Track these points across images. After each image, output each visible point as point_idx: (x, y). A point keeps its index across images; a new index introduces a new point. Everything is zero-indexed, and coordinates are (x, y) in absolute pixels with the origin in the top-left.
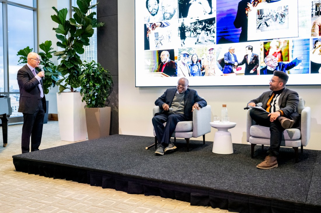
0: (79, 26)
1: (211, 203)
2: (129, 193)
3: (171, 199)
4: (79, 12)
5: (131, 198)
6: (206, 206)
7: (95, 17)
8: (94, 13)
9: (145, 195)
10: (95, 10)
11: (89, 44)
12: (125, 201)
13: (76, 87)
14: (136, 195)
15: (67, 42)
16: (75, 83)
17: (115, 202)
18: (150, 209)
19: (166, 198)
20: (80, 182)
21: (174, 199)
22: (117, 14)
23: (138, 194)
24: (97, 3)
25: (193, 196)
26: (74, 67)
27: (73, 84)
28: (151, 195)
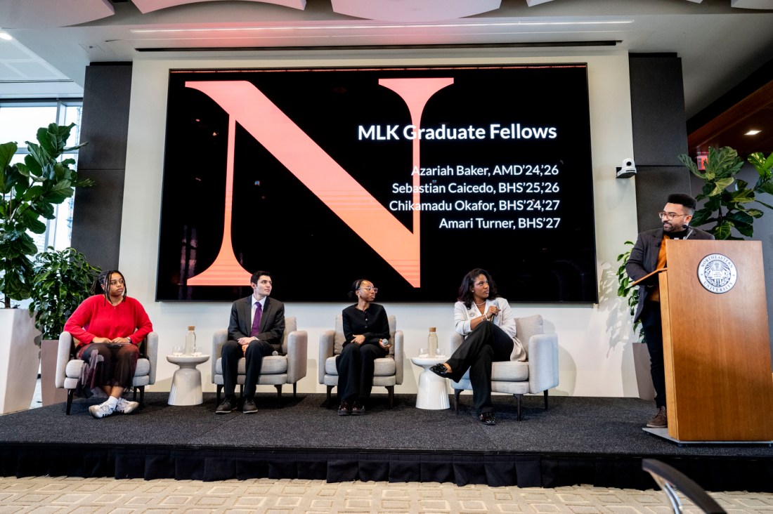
0: (35, 182)
1: (361, 473)
2: (205, 480)
3: (289, 480)
4: (39, 155)
5: (215, 487)
6: (352, 480)
7: (72, 167)
8: (72, 161)
9: (239, 480)
10: (75, 156)
11: (53, 217)
12: (209, 493)
13: (19, 298)
14: (221, 481)
15: (6, 207)
16: (19, 289)
17: (190, 498)
18: (265, 499)
19: (279, 478)
20: (86, 475)
21: (293, 478)
22: (124, 169)
23: (224, 479)
24: (80, 143)
25: (332, 467)
26: (19, 257)
27: (14, 291)
28: (249, 478)
